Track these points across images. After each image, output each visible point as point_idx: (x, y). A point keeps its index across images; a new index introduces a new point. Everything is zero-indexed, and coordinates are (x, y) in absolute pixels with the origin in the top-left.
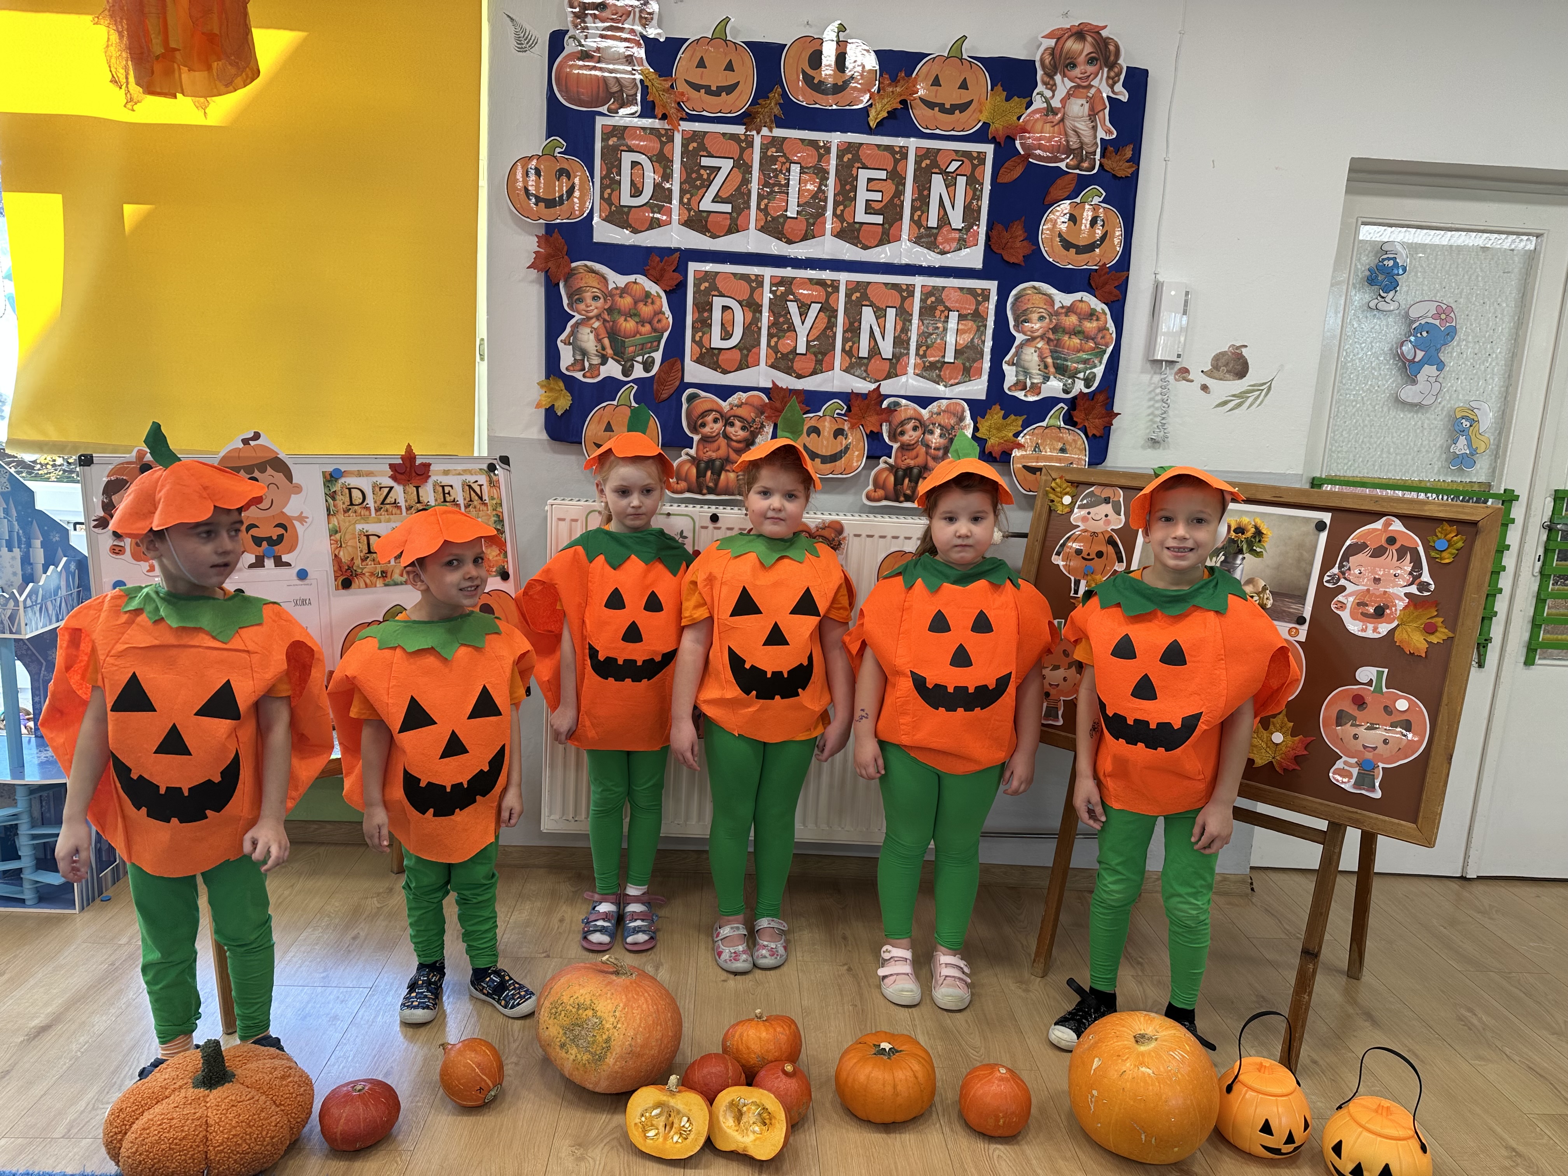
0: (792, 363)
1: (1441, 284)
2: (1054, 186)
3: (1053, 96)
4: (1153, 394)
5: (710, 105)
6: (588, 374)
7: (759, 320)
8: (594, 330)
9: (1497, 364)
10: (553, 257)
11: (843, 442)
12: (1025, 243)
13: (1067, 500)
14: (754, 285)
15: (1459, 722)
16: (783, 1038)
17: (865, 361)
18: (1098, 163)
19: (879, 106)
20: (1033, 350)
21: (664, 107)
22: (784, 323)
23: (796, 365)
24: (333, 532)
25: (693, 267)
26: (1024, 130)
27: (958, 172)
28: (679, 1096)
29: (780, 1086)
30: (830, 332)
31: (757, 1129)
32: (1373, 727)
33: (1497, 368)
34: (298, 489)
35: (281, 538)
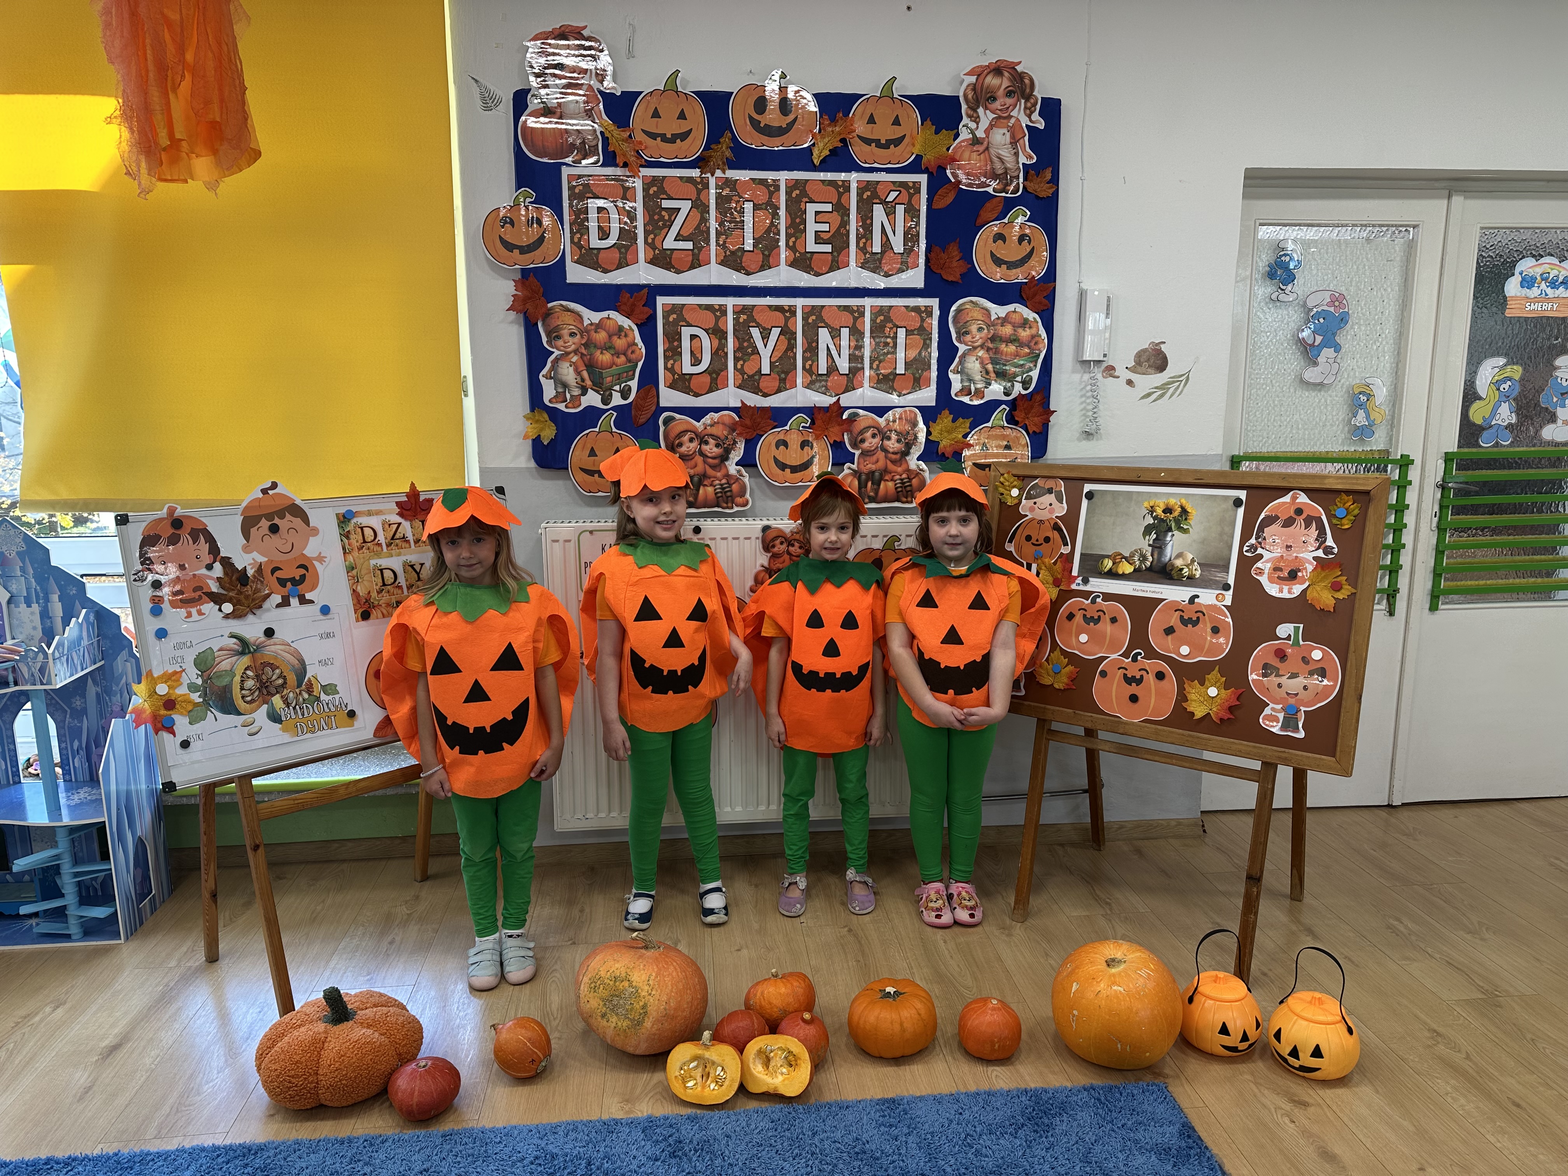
0: (758, 384)
1: (1333, 274)
2: (984, 209)
3: (977, 127)
4: (1084, 392)
5: (667, 152)
6: (570, 405)
7: (725, 345)
8: (572, 364)
9: (1387, 343)
10: (530, 298)
11: (807, 452)
12: (961, 262)
13: (1015, 492)
14: (718, 314)
15: (1365, 666)
16: (800, 991)
17: (824, 378)
18: (1021, 186)
19: (821, 145)
20: (974, 358)
21: (624, 155)
22: (748, 347)
23: (763, 384)
24: (350, 569)
25: (661, 301)
26: (953, 160)
27: (896, 201)
28: (713, 1049)
29: (801, 1031)
30: (790, 354)
31: (784, 1070)
32: (1294, 676)
33: (1387, 346)
34: (315, 532)
35: (303, 577)
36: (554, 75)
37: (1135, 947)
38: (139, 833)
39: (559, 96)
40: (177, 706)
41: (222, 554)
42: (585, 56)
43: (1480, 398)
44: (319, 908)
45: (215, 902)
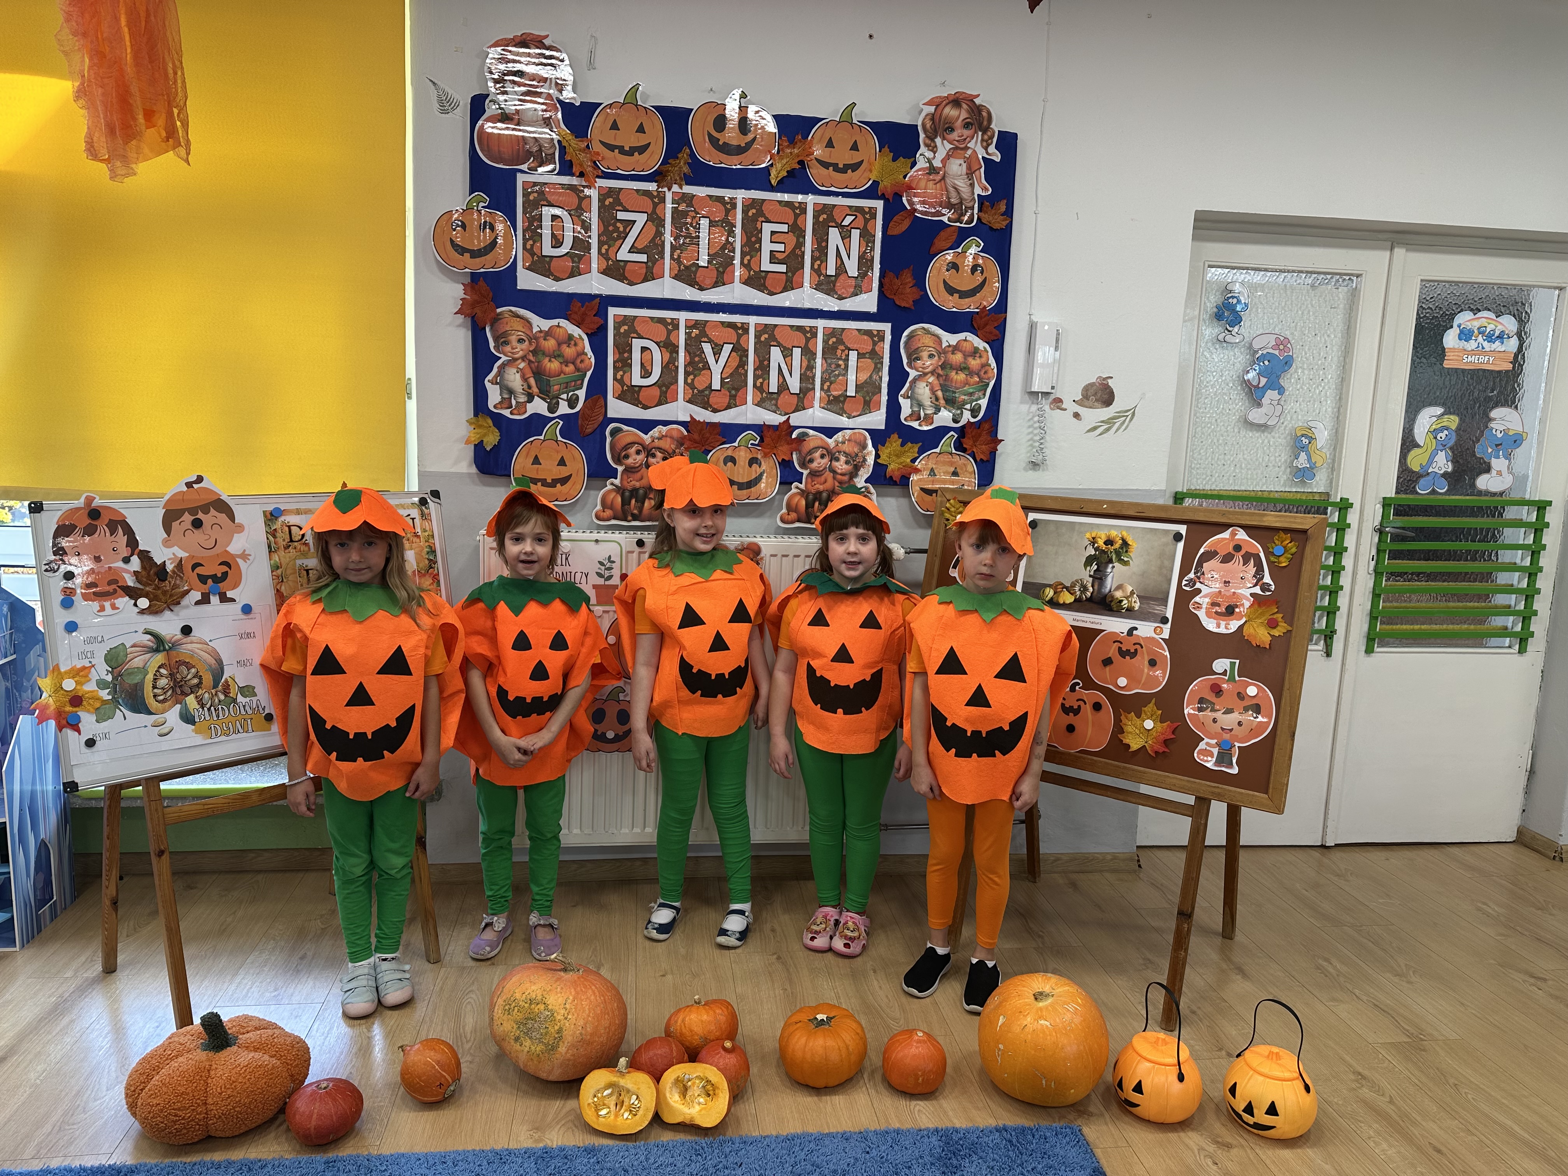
0: (708, 399)
1: (1279, 319)
2: (938, 237)
3: (934, 157)
4: (1031, 422)
5: (624, 164)
6: (515, 412)
7: (677, 359)
8: (519, 370)
9: (1329, 388)
10: (478, 302)
11: (756, 470)
12: (914, 289)
14: (670, 327)
15: (1299, 704)
16: (722, 1019)
17: (775, 396)
18: (976, 217)
19: (779, 166)
20: (925, 384)
21: (581, 165)
22: (699, 362)
23: (711, 401)
24: (275, 568)
25: (612, 311)
26: (909, 187)
27: (852, 225)
28: (628, 1076)
29: (721, 1060)
30: (741, 371)
31: (702, 1100)
32: (1229, 711)
33: (1330, 392)
34: (240, 528)
35: (225, 575)
36: (514, 82)
37: (1063, 980)
38: (42, 836)
39: (517, 103)
40: (84, 703)
41: (141, 547)
42: (545, 65)
43: (1418, 446)
44: (229, 920)
45: (116, 910)
